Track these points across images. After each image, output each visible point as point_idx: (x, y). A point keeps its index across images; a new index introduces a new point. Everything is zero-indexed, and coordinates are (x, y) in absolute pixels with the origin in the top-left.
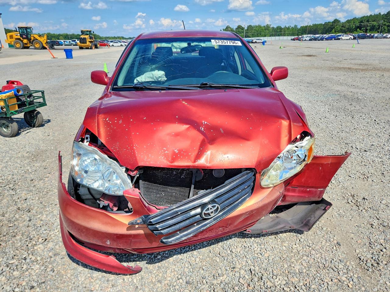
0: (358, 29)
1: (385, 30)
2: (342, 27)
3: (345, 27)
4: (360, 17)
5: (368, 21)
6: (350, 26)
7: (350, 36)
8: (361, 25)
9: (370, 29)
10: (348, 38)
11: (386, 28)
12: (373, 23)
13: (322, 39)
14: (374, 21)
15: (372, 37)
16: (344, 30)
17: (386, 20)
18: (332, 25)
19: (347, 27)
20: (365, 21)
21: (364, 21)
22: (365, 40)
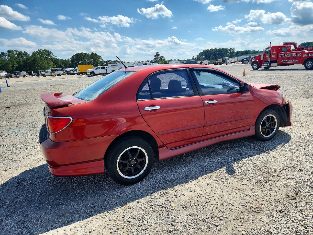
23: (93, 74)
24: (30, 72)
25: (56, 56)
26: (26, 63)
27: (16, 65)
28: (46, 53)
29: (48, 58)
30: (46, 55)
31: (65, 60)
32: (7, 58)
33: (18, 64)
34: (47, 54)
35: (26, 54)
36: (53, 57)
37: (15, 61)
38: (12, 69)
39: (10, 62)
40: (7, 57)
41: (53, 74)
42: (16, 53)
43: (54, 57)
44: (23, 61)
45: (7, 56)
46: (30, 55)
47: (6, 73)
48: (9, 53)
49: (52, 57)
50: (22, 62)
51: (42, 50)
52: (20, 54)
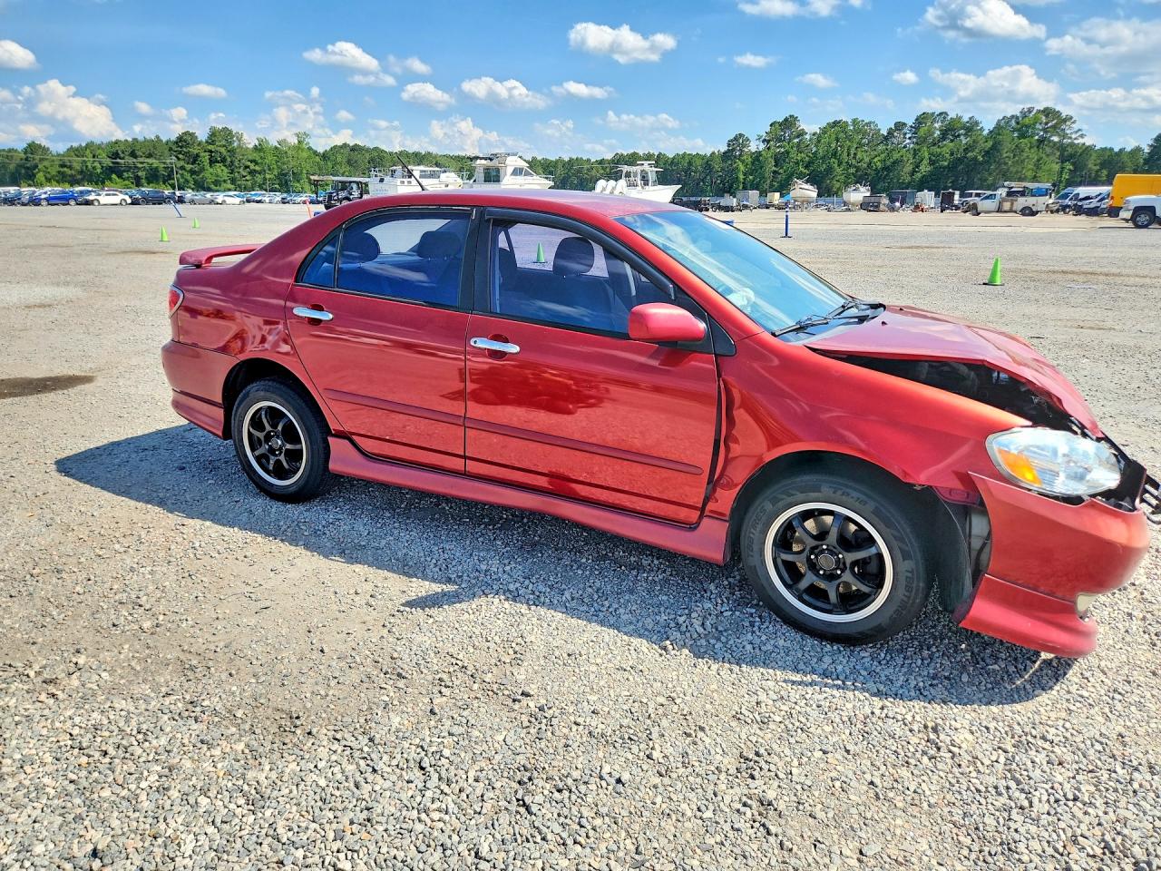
0: (114, 176)
1: (187, 181)
2: (63, 166)
3: (70, 167)
4: (105, 142)
5: (133, 155)
6: (87, 166)
7: (121, 196)
8: (118, 163)
9: (146, 178)
10: (116, 200)
11: (188, 176)
12: (150, 161)
13: (35, 202)
14: (150, 156)
15: (181, 200)
16: (71, 176)
17: (180, 156)
18: (26, 159)
19: (77, 166)
20: (127, 153)
21: (123, 153)
22: (163, 206)
23: (1143, 219)
24: (950, 193)
25: (1082, 136)
26: (959, 159)
27: (925, 168)
28: (1046, 124)
29: (1050, 141)
30: (1045, 130)
31: (1122, 150)
32: (908, 141)
33: (932, 163)
34: (1049, 125)
35: (971, 127)
36: (1071, 138)
37: (926, 154)
38: (908, 179)
39: (911, 156)
40: (910, 138)
41: (1007, 206)
42: (940, 124)
43: (1075, 139)
44: (952, 154)
45: (908, 136)
46: (985, 132)
47: (868, 194)
48: (920, 123)
49: (1065, 136)
50: (947, 155)
51: (1035, 111)
52: (952, 129)
